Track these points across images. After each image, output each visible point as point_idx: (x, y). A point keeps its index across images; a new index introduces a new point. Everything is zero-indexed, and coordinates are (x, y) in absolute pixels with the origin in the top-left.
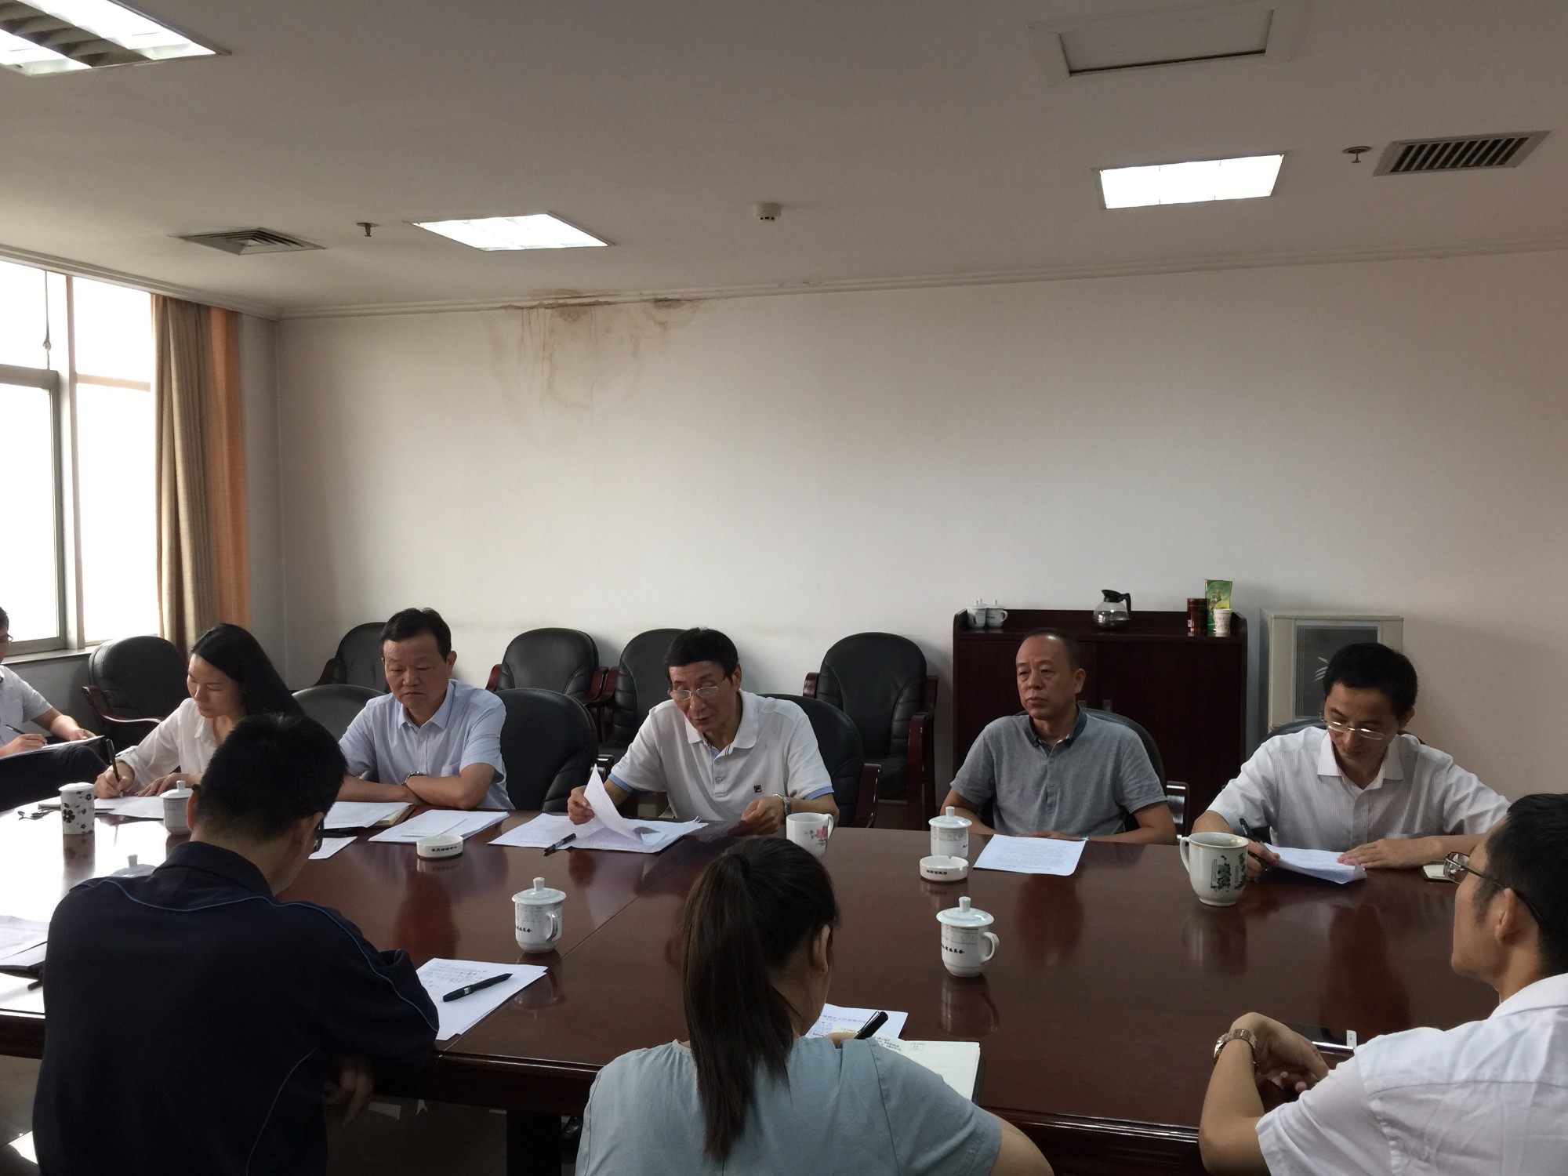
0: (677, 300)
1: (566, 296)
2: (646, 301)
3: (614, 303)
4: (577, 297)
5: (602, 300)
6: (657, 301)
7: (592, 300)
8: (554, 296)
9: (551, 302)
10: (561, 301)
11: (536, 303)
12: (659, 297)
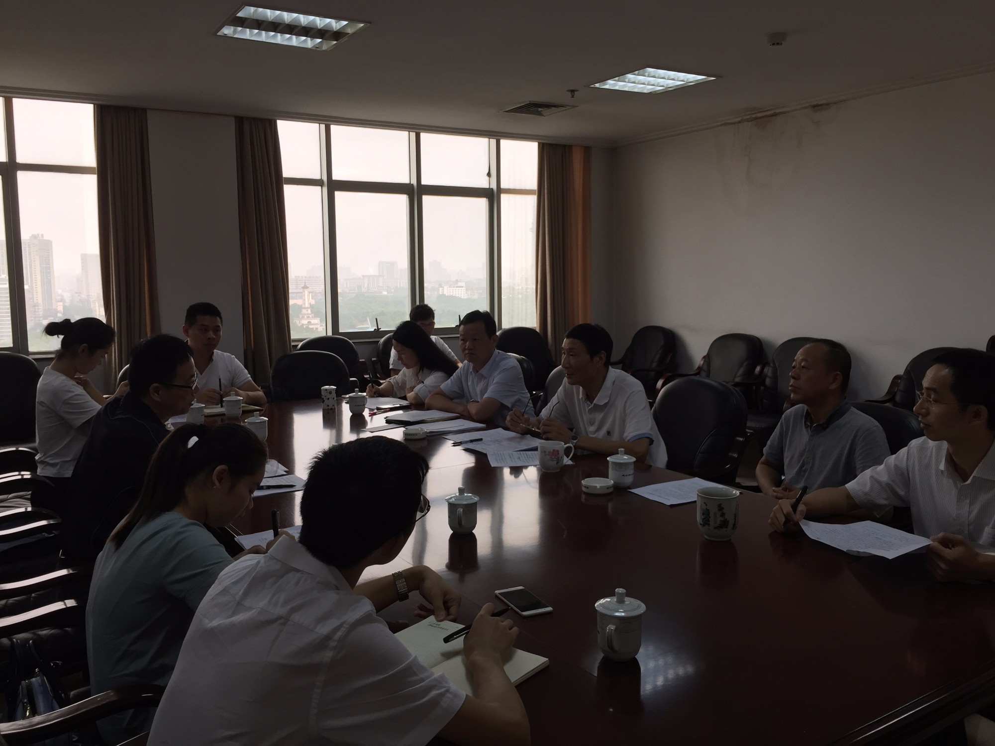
0: (827, 104)
1: (755, 112)
2: (806, 108)
3: (787, 112)
4: (761, 112)
5: (778, 111)
6: (814, 106)
7: (772, 112)
8: (748, 113)
9: (748, 117)
10: (754, 116)
11: (739, 119)
12: (814, 103)
